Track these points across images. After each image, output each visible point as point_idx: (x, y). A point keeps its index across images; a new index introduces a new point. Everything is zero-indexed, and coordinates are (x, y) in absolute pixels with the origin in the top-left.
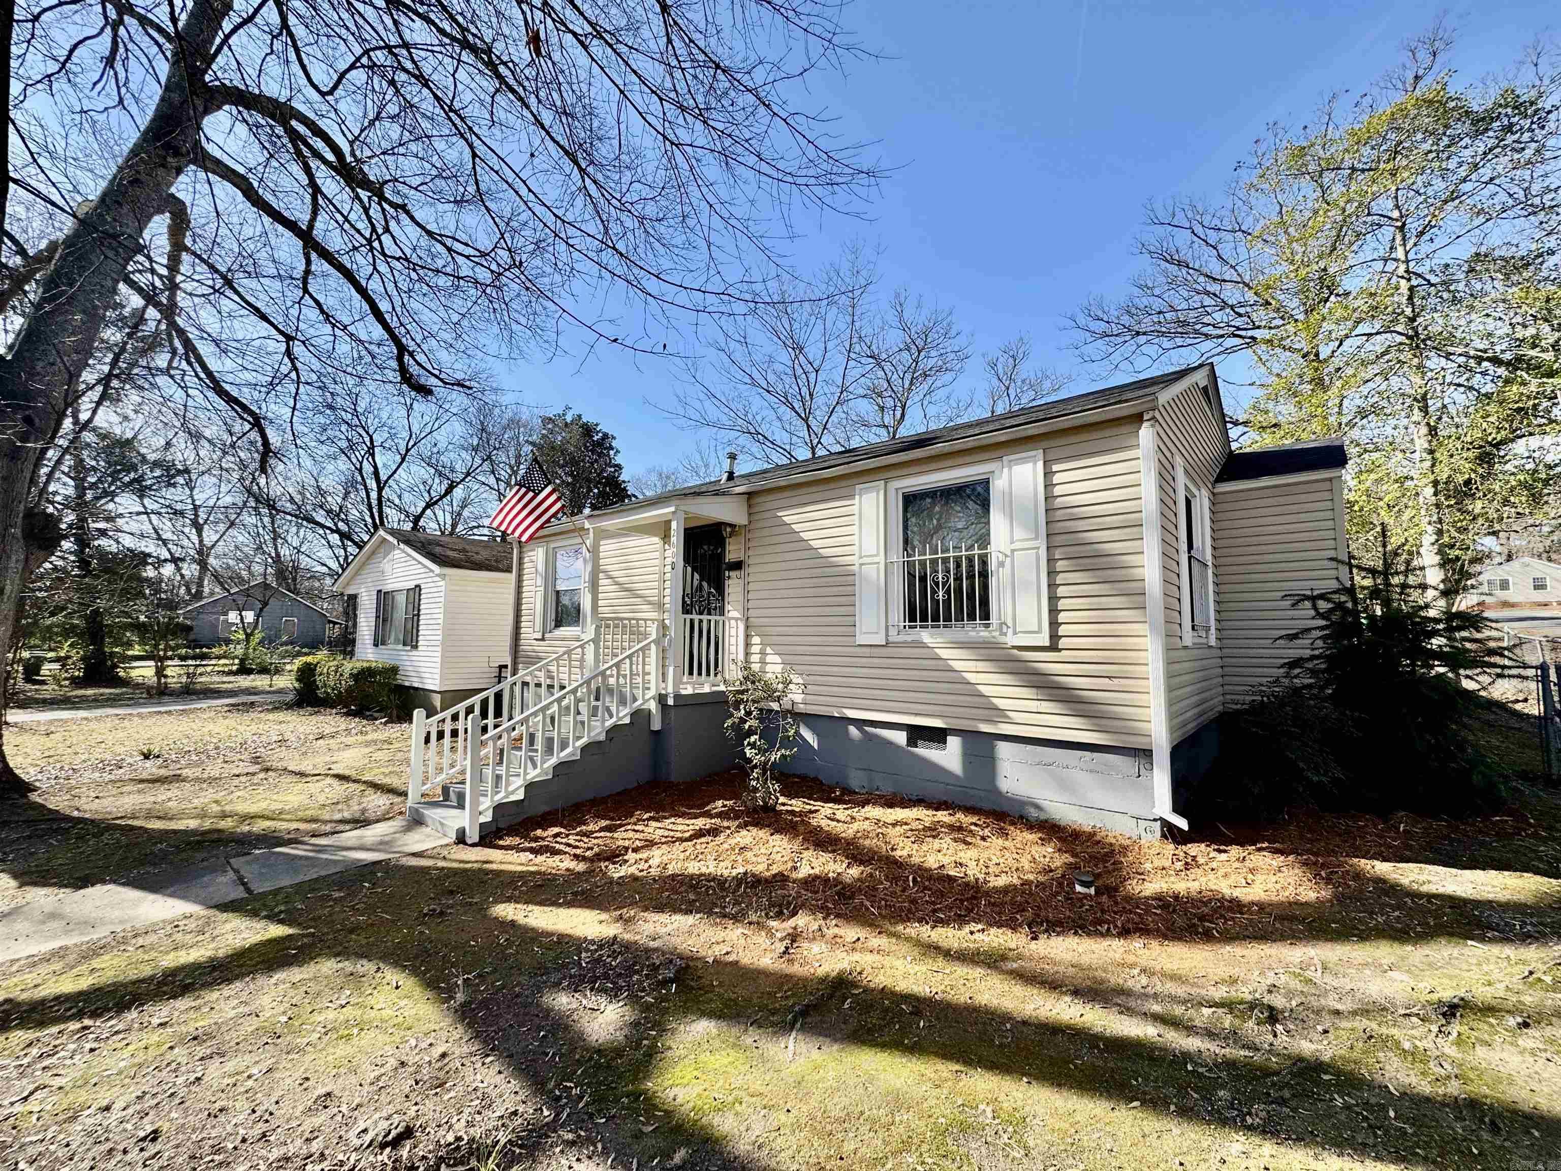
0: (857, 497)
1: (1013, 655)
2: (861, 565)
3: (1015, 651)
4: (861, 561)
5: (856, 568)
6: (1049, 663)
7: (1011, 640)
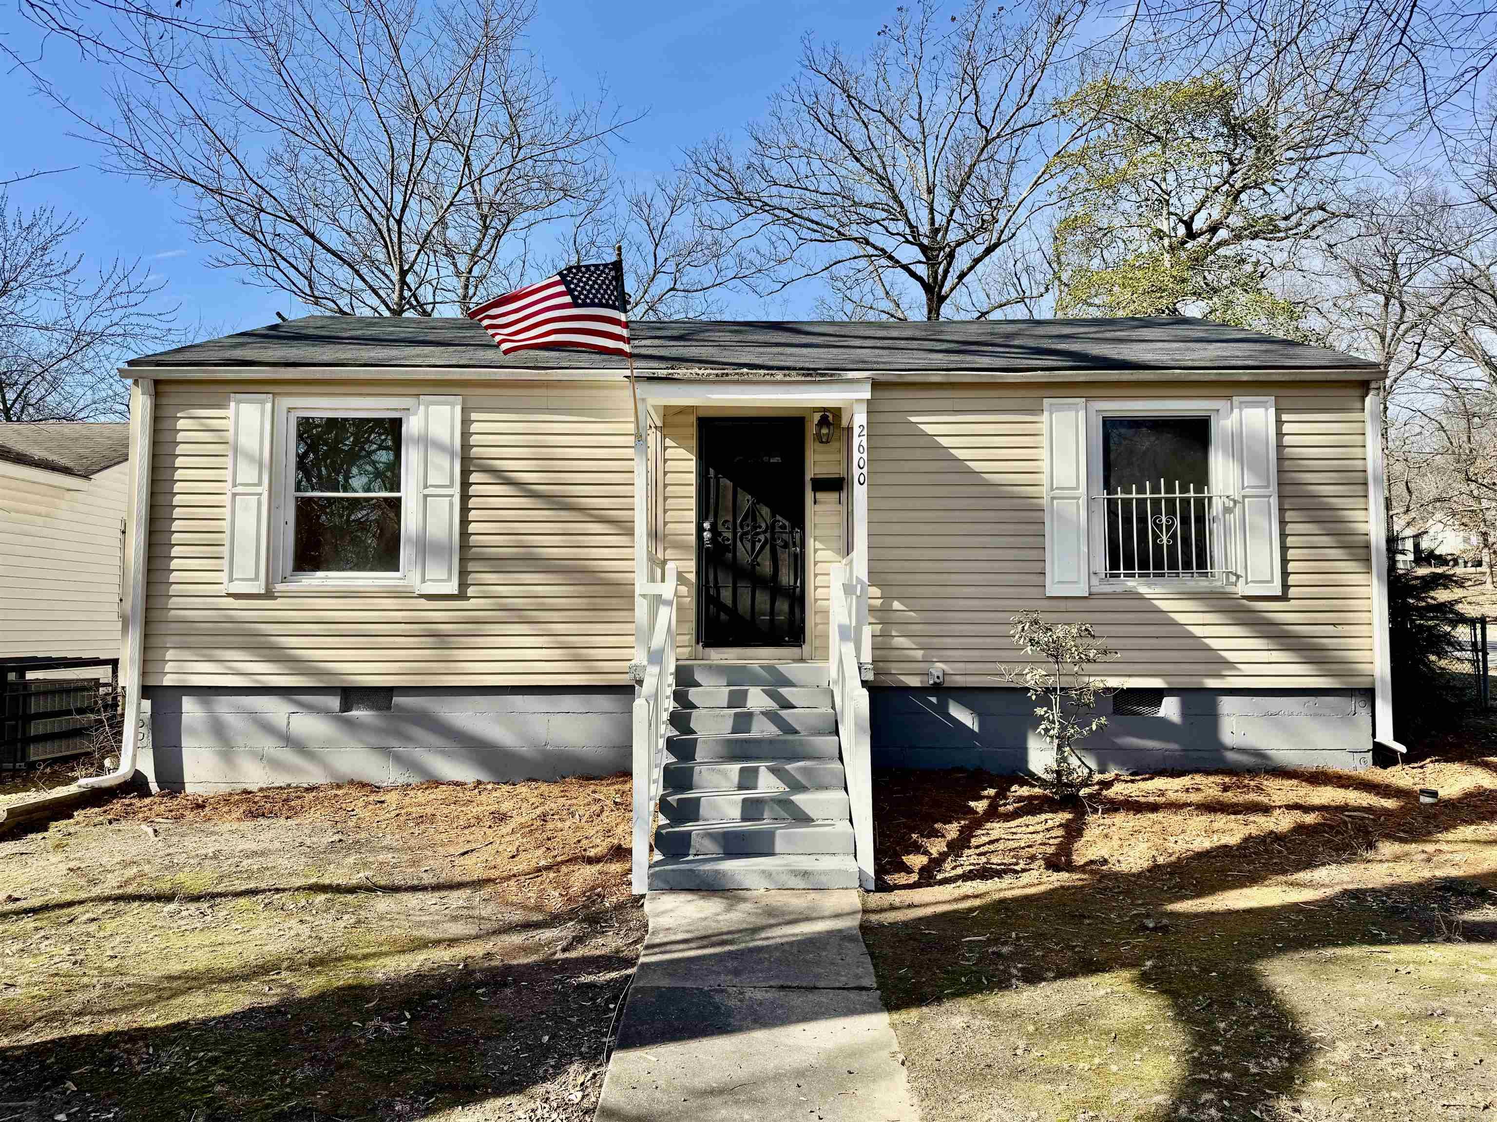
0: (1046, 414)
1: (1243, 605)
2: (1053, 498)
3: (1245, 602)
4: (1052, 494)
5: (1045, 502)
6: (1278, 612)
7: (1242, 589)
